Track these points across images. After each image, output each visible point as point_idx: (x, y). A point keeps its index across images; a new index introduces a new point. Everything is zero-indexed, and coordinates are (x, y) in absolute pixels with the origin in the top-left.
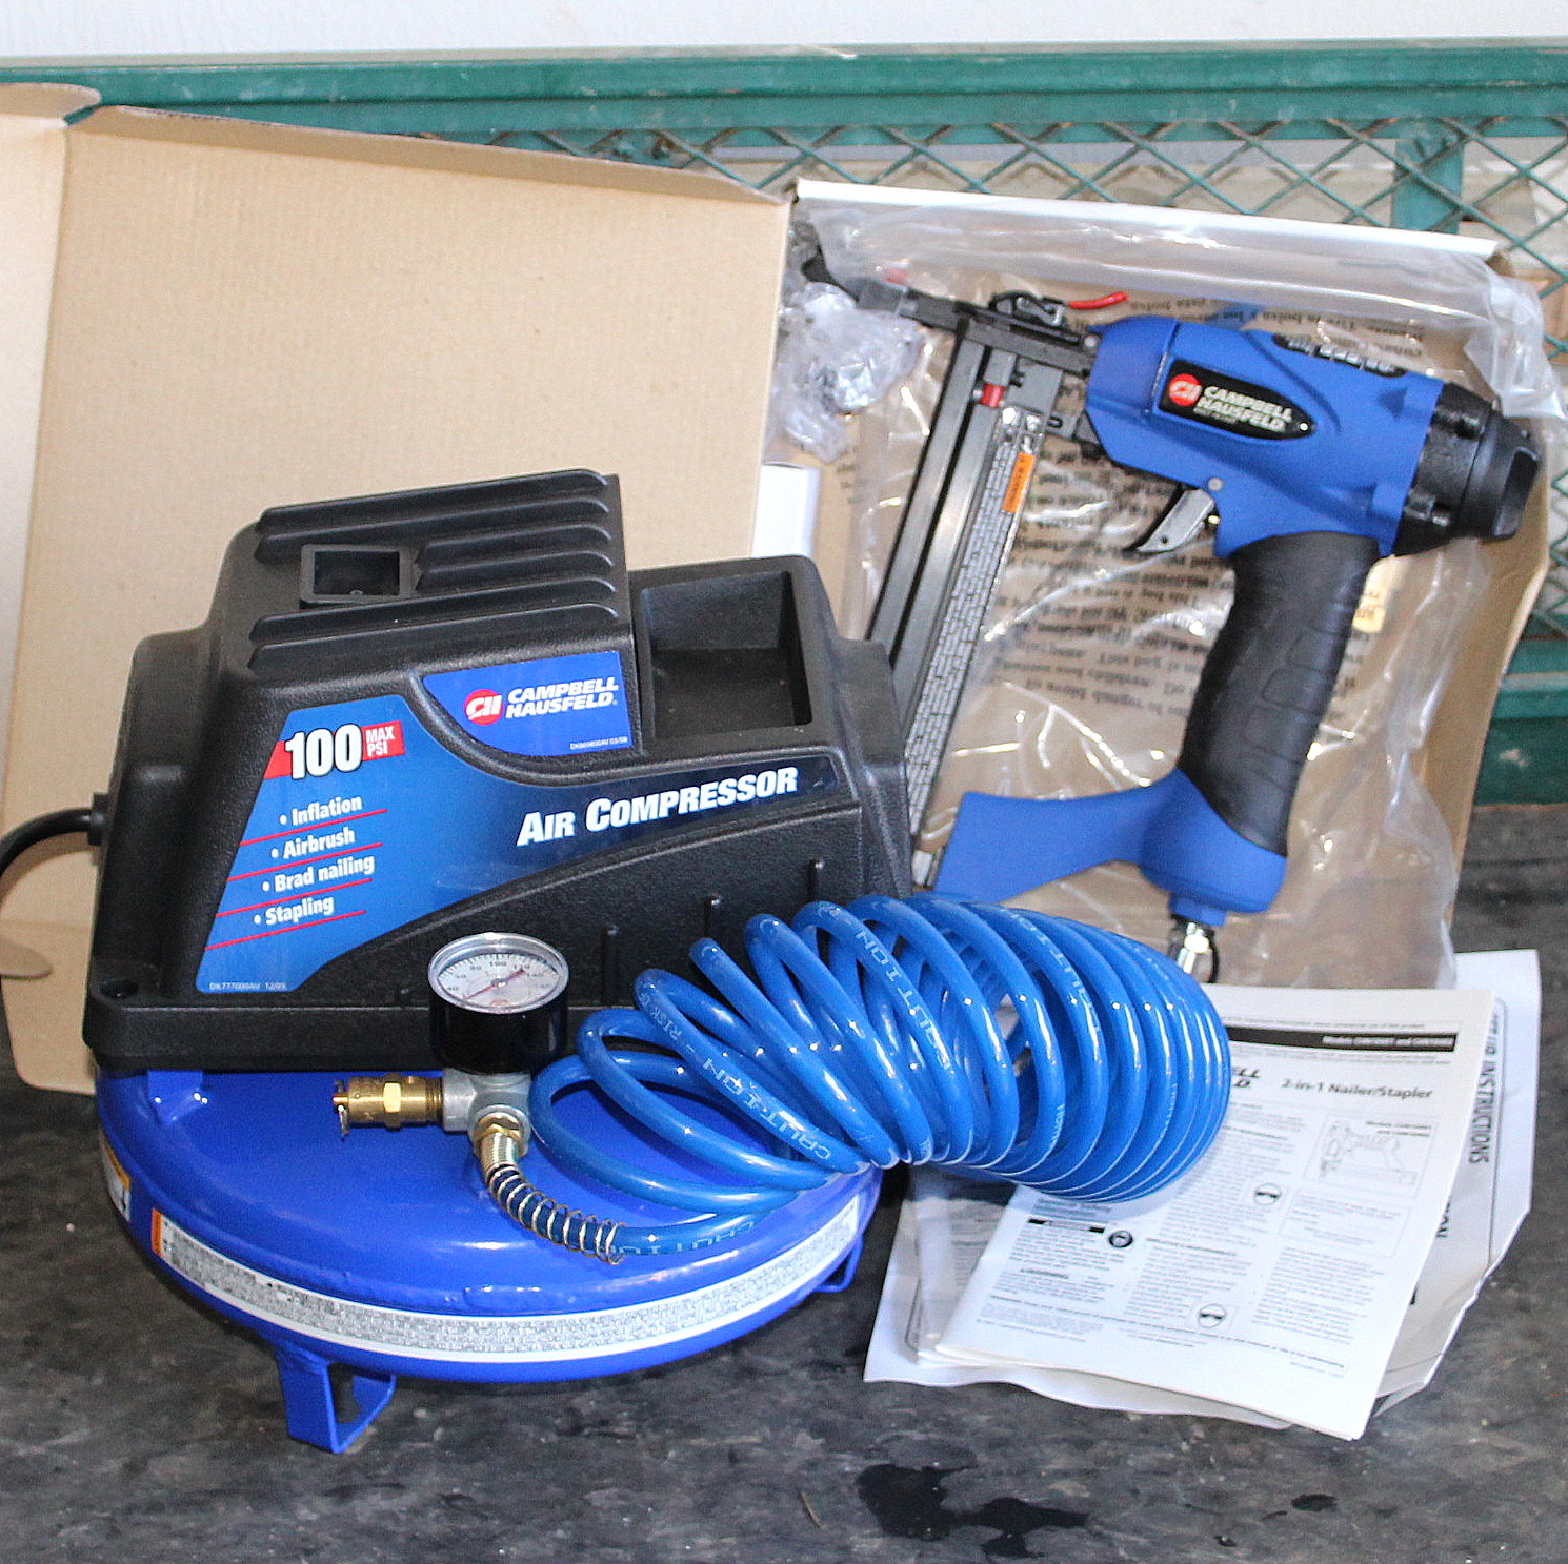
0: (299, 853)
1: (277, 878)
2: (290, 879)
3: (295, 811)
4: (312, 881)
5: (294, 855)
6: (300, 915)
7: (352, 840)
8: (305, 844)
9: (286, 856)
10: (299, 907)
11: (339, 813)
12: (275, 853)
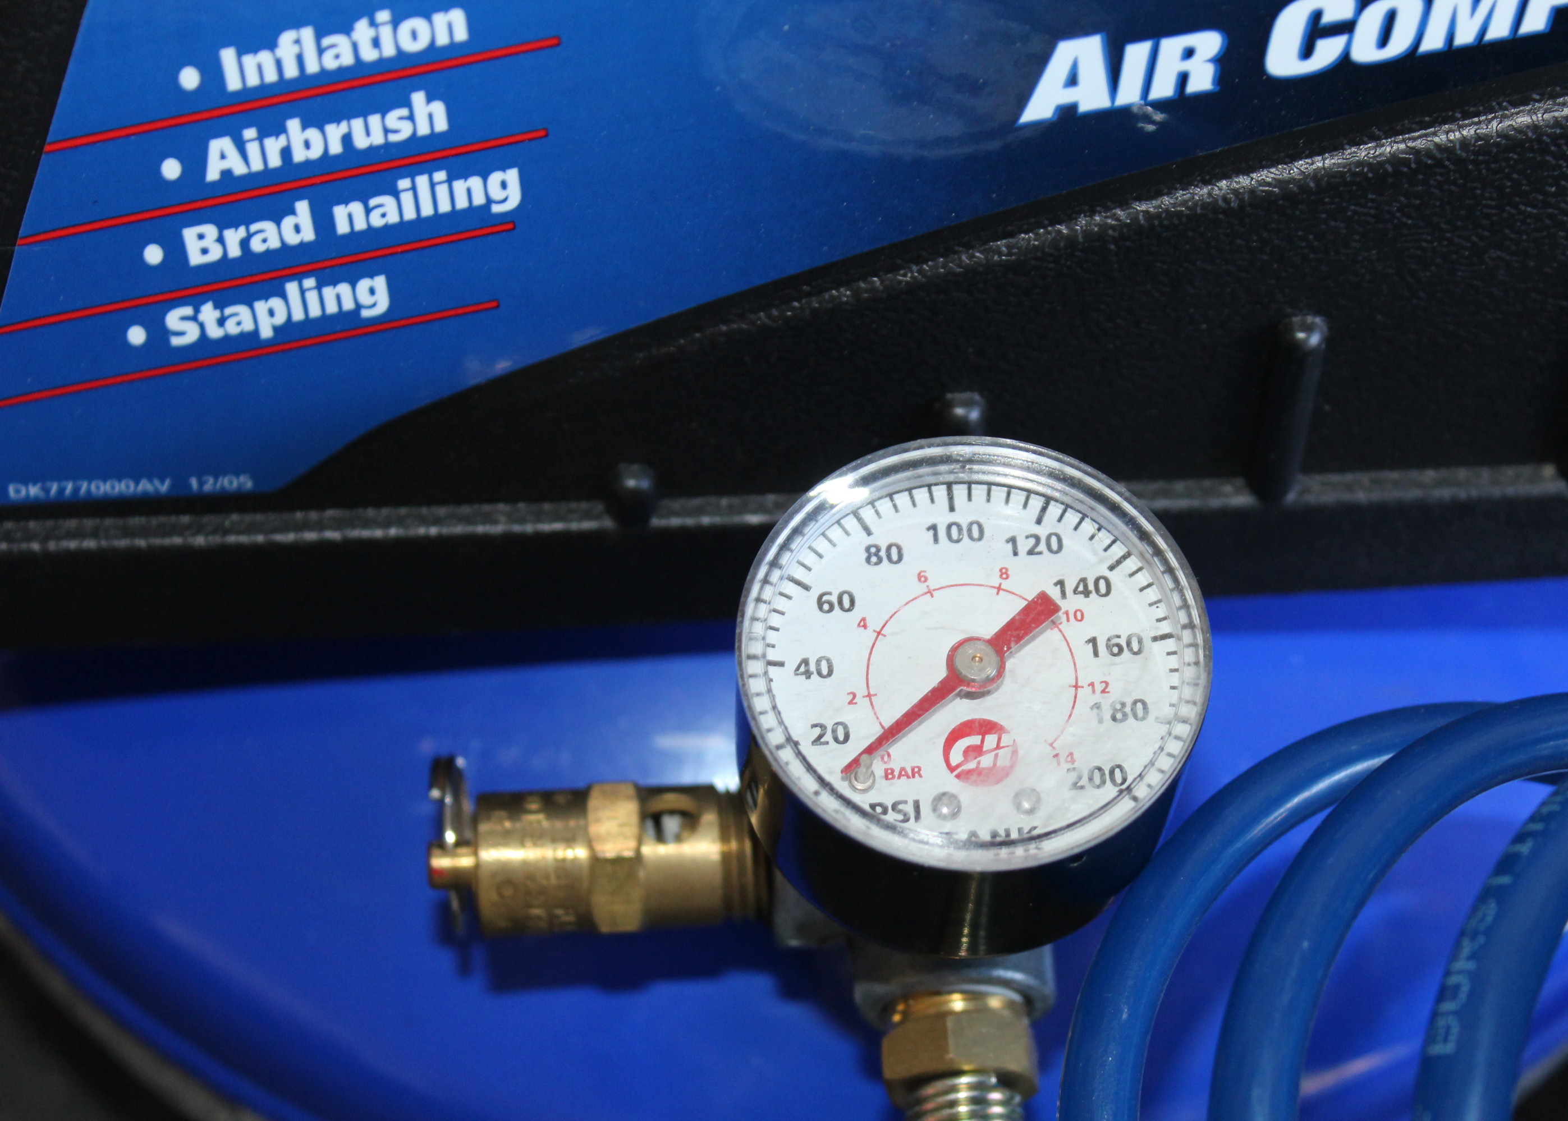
0: (257, 165)
1: (190, 234)
2: (234, 237)
3: (228, 56)
4: (308, 234)
5: (239, 169)
6: (280, 319)
7: (442, 125)
8: (274, 146)
9: (213, 174)
10: (276, 303)
11: (389, 50)
12: (171, 169)
